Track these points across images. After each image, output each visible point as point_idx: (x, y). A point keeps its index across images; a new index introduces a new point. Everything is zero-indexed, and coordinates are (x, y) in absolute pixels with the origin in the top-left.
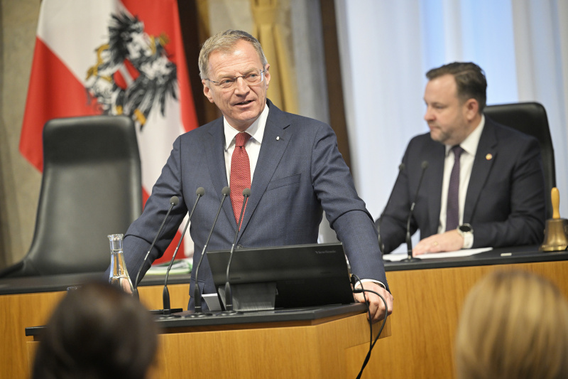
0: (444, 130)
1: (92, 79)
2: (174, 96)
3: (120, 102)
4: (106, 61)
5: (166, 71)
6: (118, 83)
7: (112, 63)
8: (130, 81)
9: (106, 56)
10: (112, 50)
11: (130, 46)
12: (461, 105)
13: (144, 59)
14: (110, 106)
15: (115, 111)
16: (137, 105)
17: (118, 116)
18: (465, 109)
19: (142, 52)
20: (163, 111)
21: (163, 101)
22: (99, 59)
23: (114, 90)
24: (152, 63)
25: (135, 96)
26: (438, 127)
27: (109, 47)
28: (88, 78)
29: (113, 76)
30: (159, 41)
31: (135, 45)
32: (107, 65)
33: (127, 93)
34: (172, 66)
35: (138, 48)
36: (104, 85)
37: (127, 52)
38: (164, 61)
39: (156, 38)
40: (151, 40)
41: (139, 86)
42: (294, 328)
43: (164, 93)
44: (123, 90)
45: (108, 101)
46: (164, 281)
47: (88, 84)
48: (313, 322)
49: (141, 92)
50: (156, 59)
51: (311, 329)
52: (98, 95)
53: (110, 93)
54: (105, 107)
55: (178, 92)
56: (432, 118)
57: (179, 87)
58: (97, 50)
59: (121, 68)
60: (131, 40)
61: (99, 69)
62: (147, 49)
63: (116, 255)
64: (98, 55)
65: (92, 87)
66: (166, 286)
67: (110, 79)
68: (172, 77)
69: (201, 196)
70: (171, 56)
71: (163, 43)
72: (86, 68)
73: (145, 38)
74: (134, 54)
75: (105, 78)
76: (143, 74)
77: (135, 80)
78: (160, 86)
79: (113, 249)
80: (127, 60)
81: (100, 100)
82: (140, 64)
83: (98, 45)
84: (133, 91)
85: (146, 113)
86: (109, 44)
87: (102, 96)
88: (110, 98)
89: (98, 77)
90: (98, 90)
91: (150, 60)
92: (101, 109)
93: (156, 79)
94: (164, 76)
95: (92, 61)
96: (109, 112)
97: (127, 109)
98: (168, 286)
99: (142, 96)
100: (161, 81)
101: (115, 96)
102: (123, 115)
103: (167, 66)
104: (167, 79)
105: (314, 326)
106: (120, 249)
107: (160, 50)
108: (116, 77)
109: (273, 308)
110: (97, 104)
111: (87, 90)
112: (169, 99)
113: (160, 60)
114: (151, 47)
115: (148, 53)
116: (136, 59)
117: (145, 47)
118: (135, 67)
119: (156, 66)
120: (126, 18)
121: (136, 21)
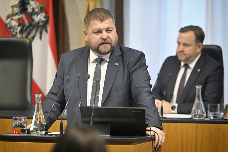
0: (188, 56)
1: (9, 20)
2: (46, 31)
3: (21, 32)
4: (16, 12)
5: (44, 19)
6: (21, 22)
7: (19, 13)
8: (26, 22)
9: (16, 10)
10: (19, 7)
11: (28, 6)
12: (196, 45)
13: (34, 13)
14: (17, 33)
15: (19, 36)
16: (29, 34)
17: (19, 38)
18: (197, 47)
19: (33, 9)
20: (41, 37)
21: (41, 33)
22: (13, 11)
23: (19, 26)
24: (37, 15)
25: (29, 29)
26: (185, 55)
27: (19, 6)
28: (7, 20)
29: (19, 19)
30: (41, 5)
31: (30, 6)
32: (17, 14)
33: (25, 28)
34: (47, 17)
35: (31, 7)
36: (14, 23)
37: (27, 9)
38: (43, 14)
39: (40, 4)
40: (38, 4)
41: (31, 25)
42: (123, 146)
43: (42, 29)
44: (23, 26)
45: (16, 31)
46: (61, 118)
47: (7, 22)
48: (132, 144)
49: (31, 28)
50: (40, 13)
51: (131, 147)
52: (11, 27)
53: (17, 27)
54: (14, 34)
55: (49, 30)
56: (182, 50)
57: (49, 28)
58: (12, 7)
59: (23, 16)
60: (29, 3)
61: (12, 16)
62: (36, 8)
63: (38, 104)
64: (13, 9)
65: (8, 24)
66: (62, 120)
67: (17, 21)
68: (46, 22)
69: (79, 78)
70: (47, 13)
71: (44, 6)
72: (7, 15)
73: (35, 3)
74: (30, 10)
75: (15, 20)
76: (33, 20)
77: (29, 22)
78: (41, 26)
79: (36, 100)
80: (26, 12)
81: (12, 30)
82: (32, 15)
83: (13, 4)
84: (28, 27)
85: (33, 38)
86: (18, 4)
87: (13, 28)
88: (17, 29)
89: (12, 19)
90: (11, 25)
91: (37, 14)
92: (12, 34)
93: (39, 23)
94: (42, 22)
95: (10, 12)
96: (16, 36)
97: (24, 35)
98: (63, 121)
99: (32, 30)
100: (41, 24)
101: (19, 29)
102: (22, 38)
103: (45, 17)
104: (44, 23)
105: (133, 146)
106: (40, 101)
107: (42, 9)
108: (20, 20)
109: (109, 135)
110: (10, 32)
111: (6, 25)
112: (44, 32)
113: (41, 14)
114: (38, 8)
115: (36, 10)
116: (30, 13)
117: (35, 7)
118: (30, 16)
119: (39, 16)
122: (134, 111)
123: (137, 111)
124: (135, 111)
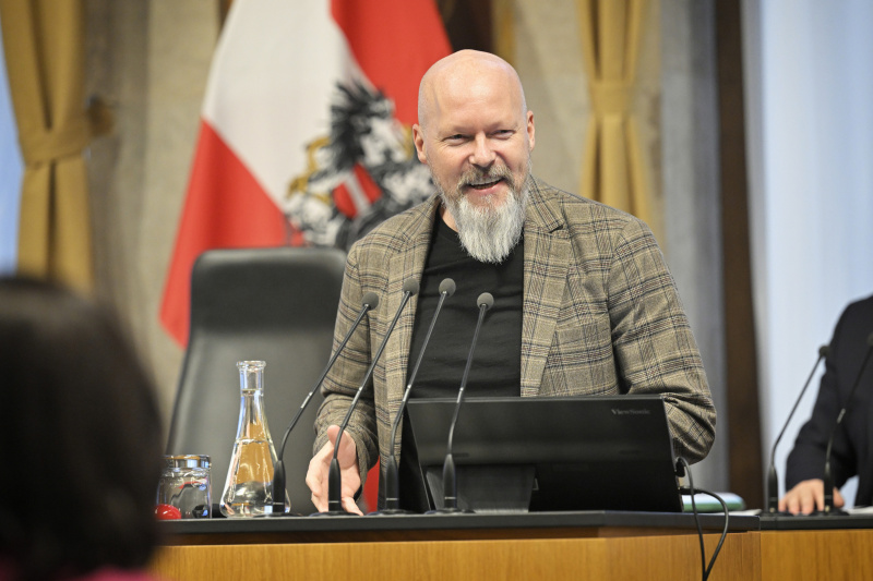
3: (344, 241)
4: (323, 166)
5: (428, 191)
6: (341, 206)
7: (333, 170)
8: (362, 205)
9: (323, 158)
10: (334, 147)
11: (366, 142)
19: (388, 153)
22: (311, 164)
23: (333, 217)
24: (404, 174)
27: (330, 142)
28: (288, 196)
29: (333, 193)
31: (376, 140)
32: (324, 174)
33: (357, 225)
35: (380, 146)
36: (317, 210)
37: (361, 152)
40: (405, 133)
41: (379, 214)
44: (350, 219)
45: (322, 238)
48: (602, 532)
50: (411, 168)
52: (306, 227)
53: (326, 223)
58: (308, 147)
59: (348, 179)
60: (368, 131)
61: (311, 181)
62: (398, 149)
64: (310, 157)
65: (296, 213)
67: (327, 199)
73: (394, 130)
74: (374, 157)
75: (319, 198)
76: (386, 194)
77: (372, 202)
80: (359, 166)
81: (308, 236)
82: (383, 175)
84: (369, 223)
86: (329, 136)
87: (312, 229)
88: (325, 232)
89: (308, 195)
90: (305, 219)
91: (402, 169)
93: (409, 203)
94: (423, 198)
101: (334, 228)
105: (604, 539)
108: (339, 195)
109: (526, 511)
111: (286, 218)
113: (417, 169)
114: (404, 146)
115: (399, 156)
116: (377, 167)
117: (393, 145)
118: (374, 181)
119: (411, 180)
120: (363, 90)
121: (380, 97)
122: (620, 413)
123: (633, 412)
124: (627, 412)
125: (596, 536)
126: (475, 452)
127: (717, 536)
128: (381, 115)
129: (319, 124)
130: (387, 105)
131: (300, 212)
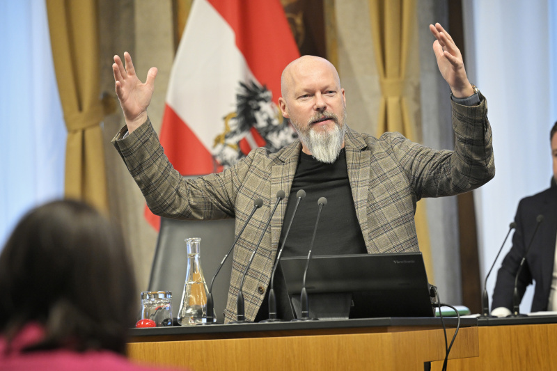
1: (220, 147)
4: (233, 129)
5: (291, 140)
6: (243, 150)
7: (239, 131)
9: (233, 124)
10: (238, 117)
11: (257, 115)
13: (271, 128)
19: (269, 121)
22: (227, 127)
23: (240, 157)
24: (278, 133)
27: (236, 115)
28: (214, 147)
29: (239, 143)
31: (262, 114)
32: (234, 133)
35: (265, 116)
36: (230, 153)
37: (255, 121)
38: (290, 131)
40: (278, 109)
47: (215, 151)
48: (389, 329)
50: (283, 129)
51: (387, 336)
52: (225, 163)
53: (237, 160)
58: (225, 118)
59: (247, 135)
60: (258, 109)
61: (226, 137)
62: (275, 118)
64: (226, 124)
65: (219, 155)
67: (236, 147)
73: (272, 107)
74: (261, 123)
75: (231, 147)
76: (269, 143)
80: (254, 128)
82: (267, 133)
83: (226, 112)
86: (236, 112)
87: (228, 164)
89: (225, 145)
90: (224, 158)
91: (277, 129)
95: (220, 129)
103: (294, 136)
105: (391, 333)
108: (242, 144)
111: (214, 157)
113: (286, 129)
114: (278, 117)
115: (276, 122)
116: (263, 128)
117: (272, 116)
118: (262, 136)
119: (282, 135)
120: (254, 86)
121: (264, 90)
122: (398, 262)
123: (406, 262)
124: (402, 262)
125: (386, 332)
126: (319, 286)
127: (454, 329)
128: (265, 100)
129: (231, 105)
130: (269, 94)
131: (221, 154)
